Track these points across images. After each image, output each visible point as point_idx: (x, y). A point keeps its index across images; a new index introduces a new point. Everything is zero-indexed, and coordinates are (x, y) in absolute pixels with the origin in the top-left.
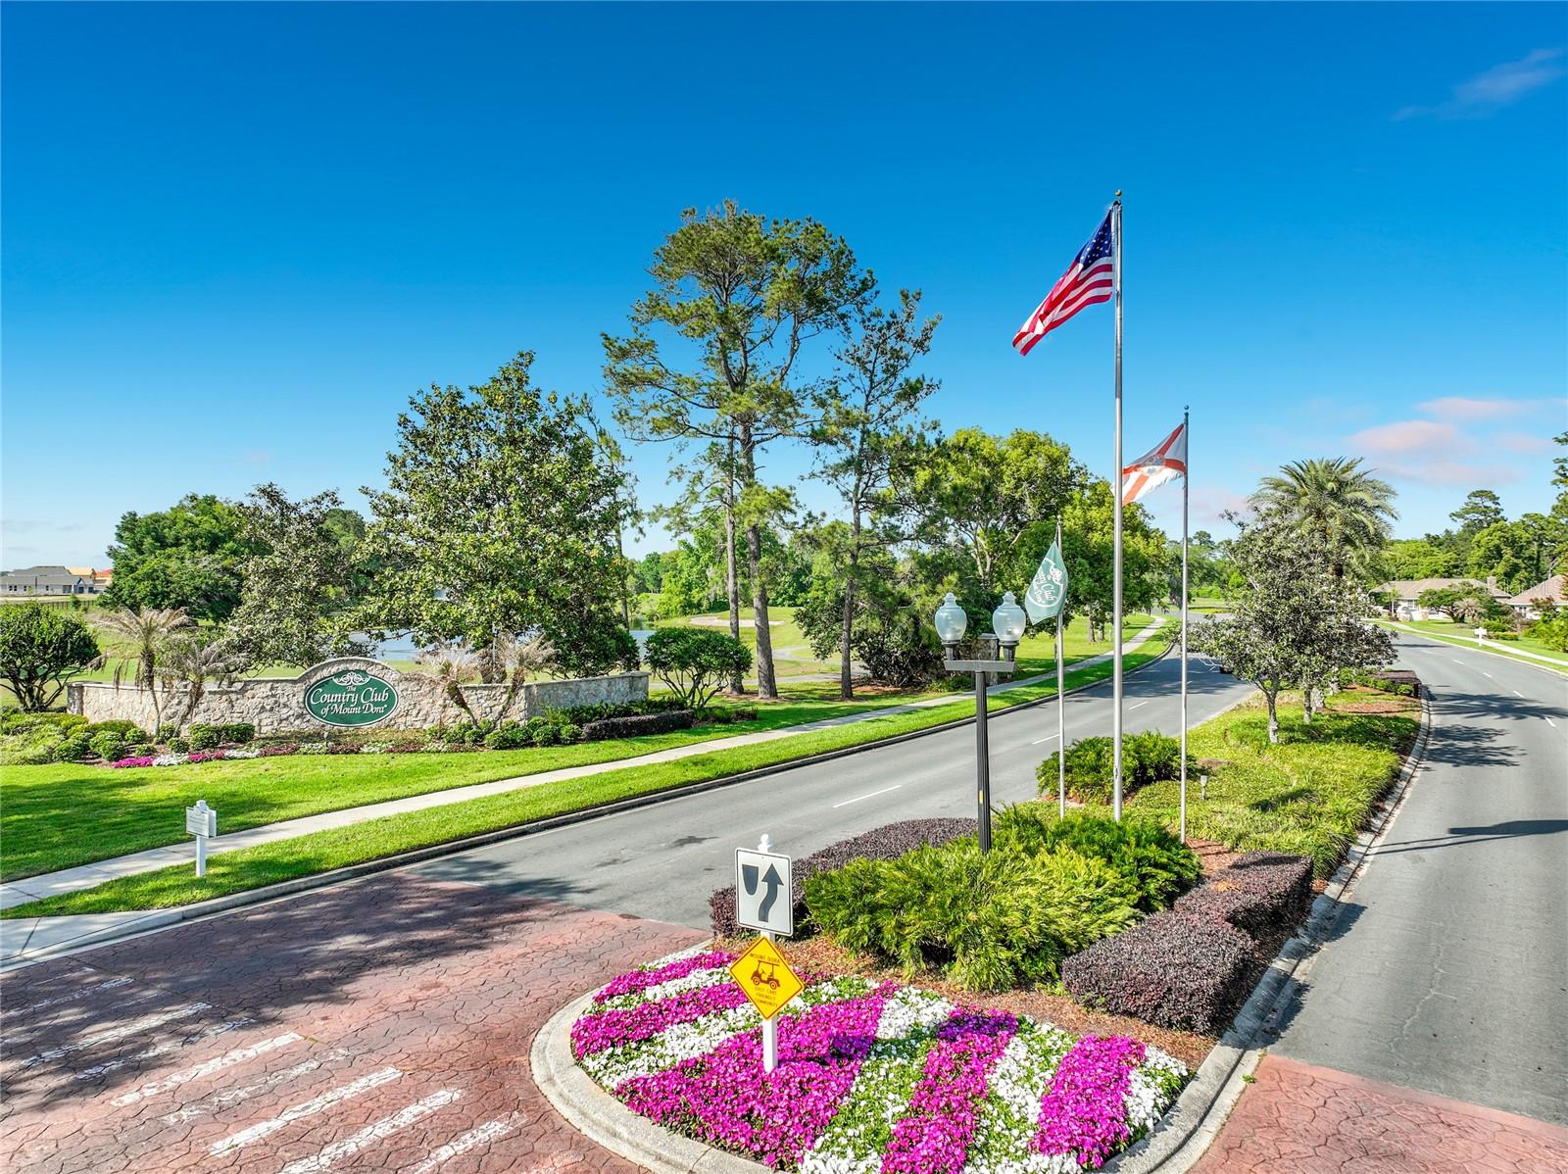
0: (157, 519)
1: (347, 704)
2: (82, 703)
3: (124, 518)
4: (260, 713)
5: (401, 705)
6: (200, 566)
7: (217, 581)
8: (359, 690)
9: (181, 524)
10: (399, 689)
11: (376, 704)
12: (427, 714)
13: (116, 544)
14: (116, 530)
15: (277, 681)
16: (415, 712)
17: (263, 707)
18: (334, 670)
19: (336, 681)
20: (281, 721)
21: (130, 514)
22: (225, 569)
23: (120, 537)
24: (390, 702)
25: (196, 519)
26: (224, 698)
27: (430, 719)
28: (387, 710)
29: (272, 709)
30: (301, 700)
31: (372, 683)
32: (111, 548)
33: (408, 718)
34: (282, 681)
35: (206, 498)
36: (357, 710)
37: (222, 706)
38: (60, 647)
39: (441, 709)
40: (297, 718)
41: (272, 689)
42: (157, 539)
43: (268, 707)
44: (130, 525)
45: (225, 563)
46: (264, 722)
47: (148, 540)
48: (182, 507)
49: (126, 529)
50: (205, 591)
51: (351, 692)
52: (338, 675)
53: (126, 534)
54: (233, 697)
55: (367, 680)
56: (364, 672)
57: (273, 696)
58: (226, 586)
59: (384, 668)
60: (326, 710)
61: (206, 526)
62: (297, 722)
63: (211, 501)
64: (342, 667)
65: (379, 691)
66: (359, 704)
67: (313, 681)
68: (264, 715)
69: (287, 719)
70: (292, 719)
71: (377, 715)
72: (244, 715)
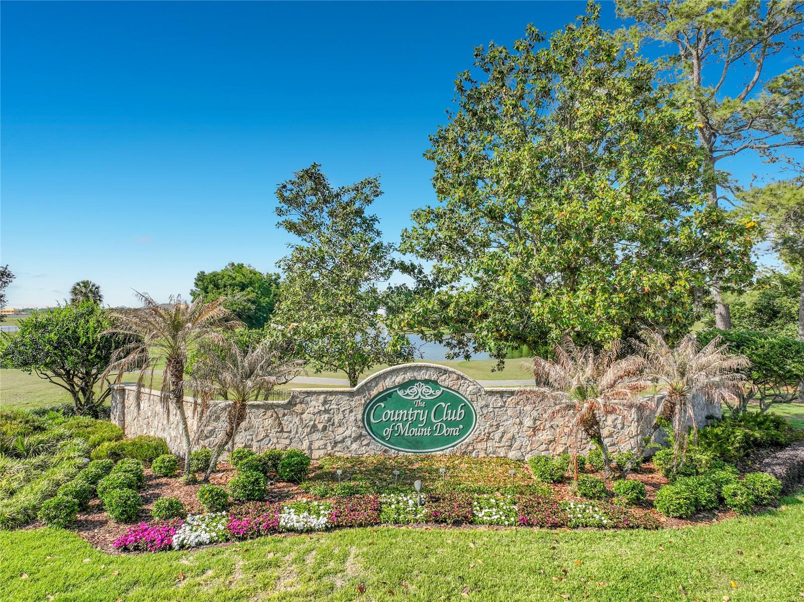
0: (215, 275)
1: (414, 424)
2: (124, 407)
3: (198, 274)
4: (310, 433)
5: (480, 426)
6: (236, 298)
7: (244, 306)
8: (429, 405)
9: (226, 278)
10: (477, 406)
11: (450, 424)
12: (513, 438)
13: (194, 288)
14: (194, 281)
15: (331, 393)
16: (497, 436)
17: (314, 426)
18: (399, 379)
19: (400, 393)
20: (336, 443)
21: (201, 272)
22: (249, 300)
23: (196, 284)
24: (467, 422)
25: (234, 275)
26: (269, 413)
27: (517, 444)
28: (462, 432)
29: (325, 428)
30: (360, 417)
31: (444, 397)
32: (192, 290)
33: (490, 444)
34: (337, 393)
35: (238, 265)
36: (427, 431)
37: (266, 423)
38: (104, 347)
39: (530, 432)
40: (355, 440)
41: (325, 402)
42: (215, 286)
43: (320, 426)
44: (201, 277)
45: (249, 297)
46: (316, 445)
47: (211, 286)
48: (226, 269)
49: (199, 280)
50: (238, 312)
51: (419, 408)
52: (404, 386)
53: (200, 283)
54: (281, 412)
55: (439, 393)
56: (435, 382)
57: (327, 411)
58: (249, 309)
59: (460, 377)
60: (390, 430)
61: (238, 279)
62: (355, 446)
63: (241, 266)
64: (409, 376)
65: (453, 407)
66: (429, 423)
67: (374, 392)
68: (315, 436)
69: (343, 441)
70: (348, 442)
71: (450, 439)
72: (292, 435)
